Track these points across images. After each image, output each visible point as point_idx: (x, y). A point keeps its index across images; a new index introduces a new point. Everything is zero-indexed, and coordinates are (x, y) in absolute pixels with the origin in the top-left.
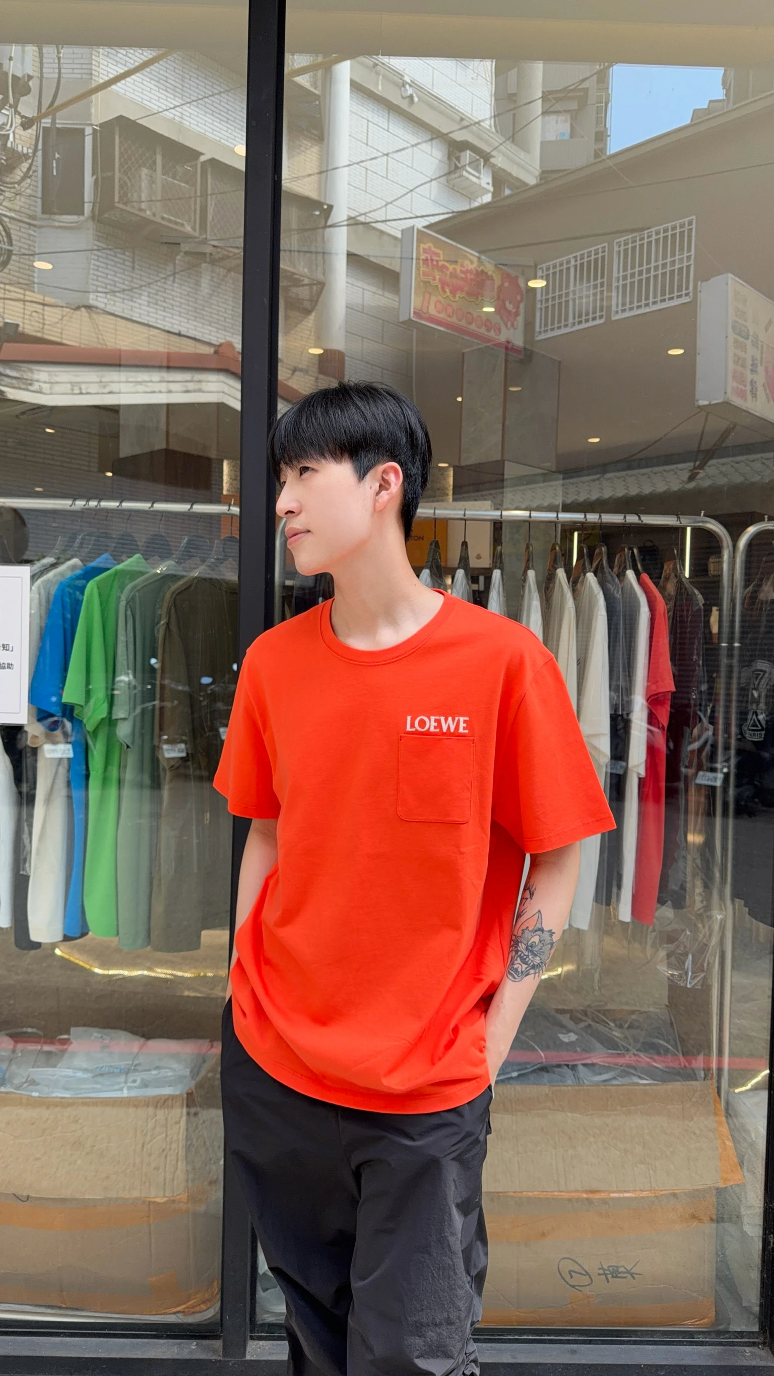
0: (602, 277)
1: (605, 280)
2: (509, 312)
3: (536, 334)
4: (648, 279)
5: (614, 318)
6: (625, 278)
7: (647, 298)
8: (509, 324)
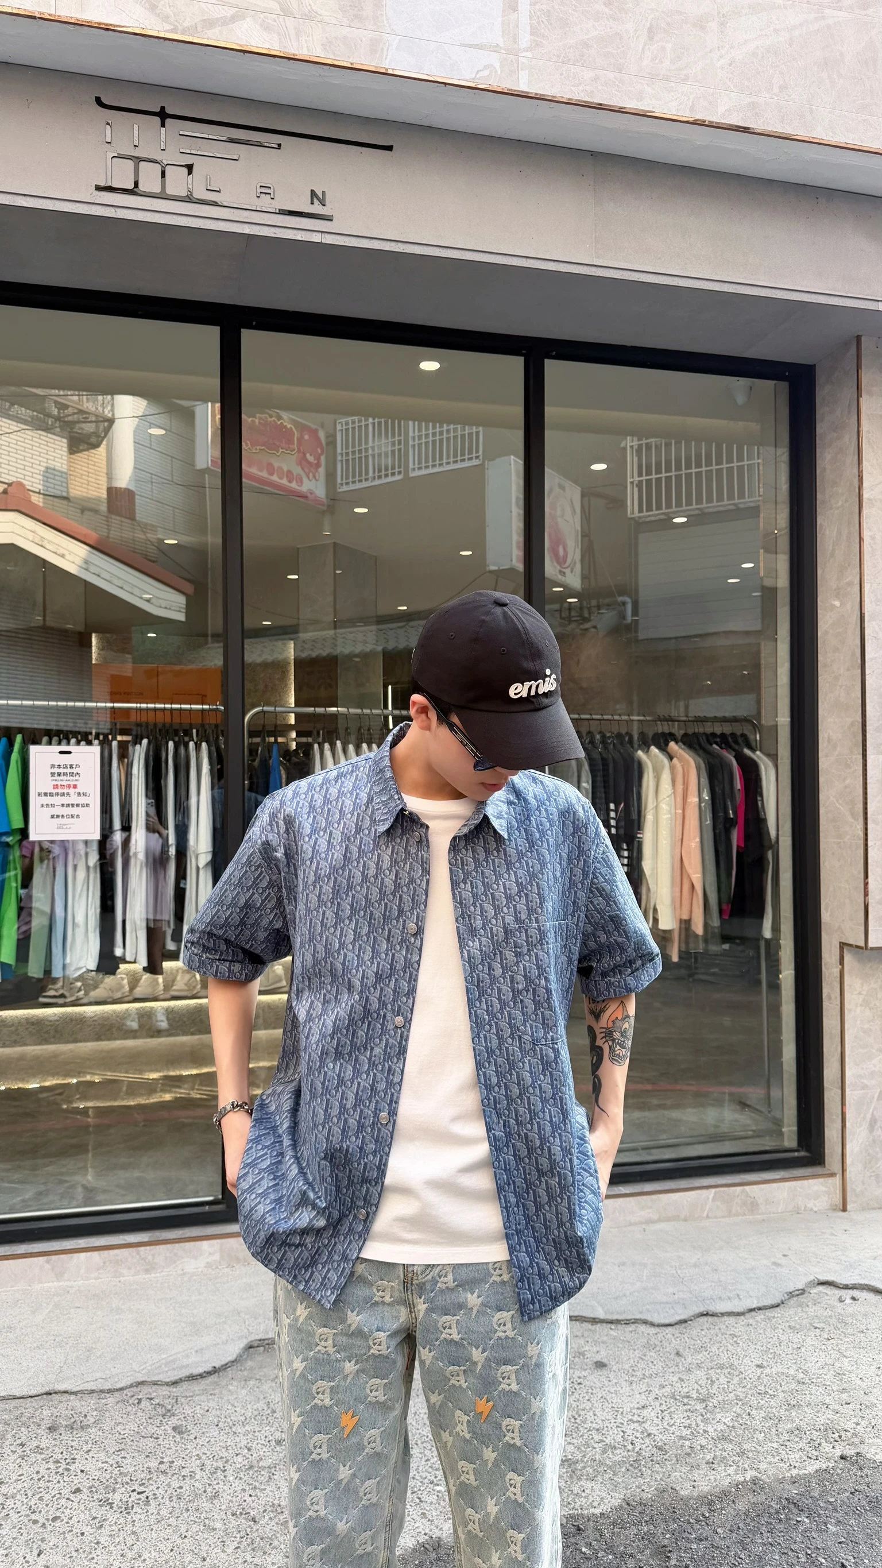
0: (400, 435)
1: (402, 438)
2: (310, 463)
3: (338, 486)
4: (441, 441)
5: (412, 475)
6: (420, 437)
7: (441, 459)
8: (311, 475)
